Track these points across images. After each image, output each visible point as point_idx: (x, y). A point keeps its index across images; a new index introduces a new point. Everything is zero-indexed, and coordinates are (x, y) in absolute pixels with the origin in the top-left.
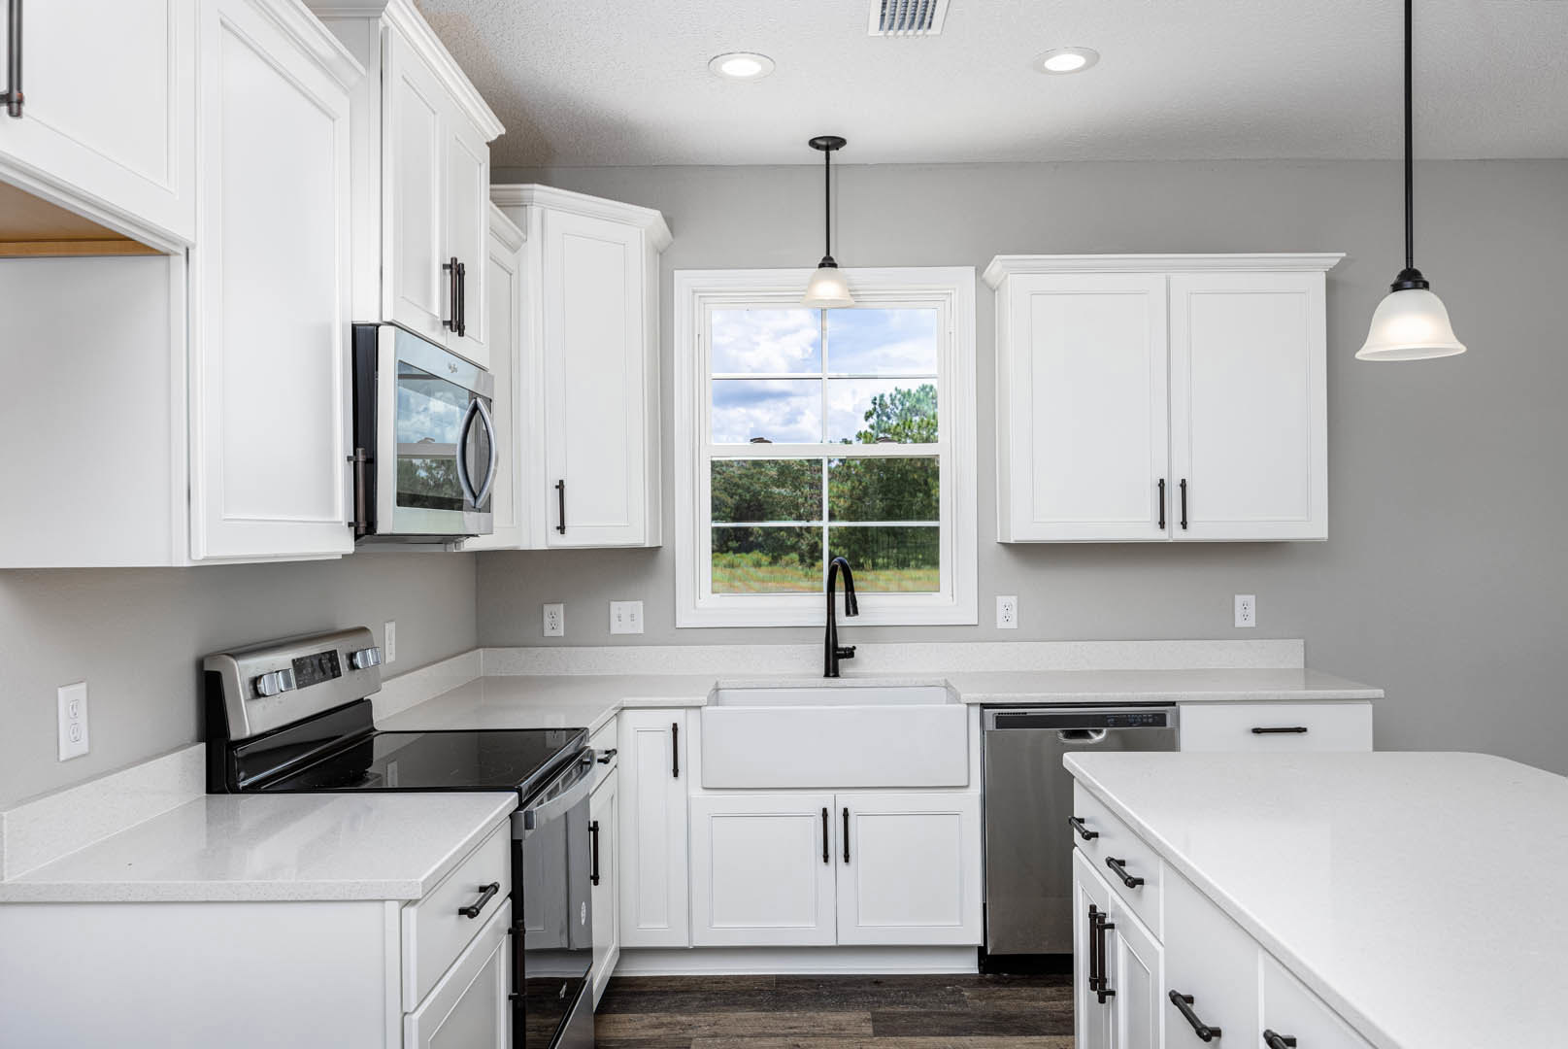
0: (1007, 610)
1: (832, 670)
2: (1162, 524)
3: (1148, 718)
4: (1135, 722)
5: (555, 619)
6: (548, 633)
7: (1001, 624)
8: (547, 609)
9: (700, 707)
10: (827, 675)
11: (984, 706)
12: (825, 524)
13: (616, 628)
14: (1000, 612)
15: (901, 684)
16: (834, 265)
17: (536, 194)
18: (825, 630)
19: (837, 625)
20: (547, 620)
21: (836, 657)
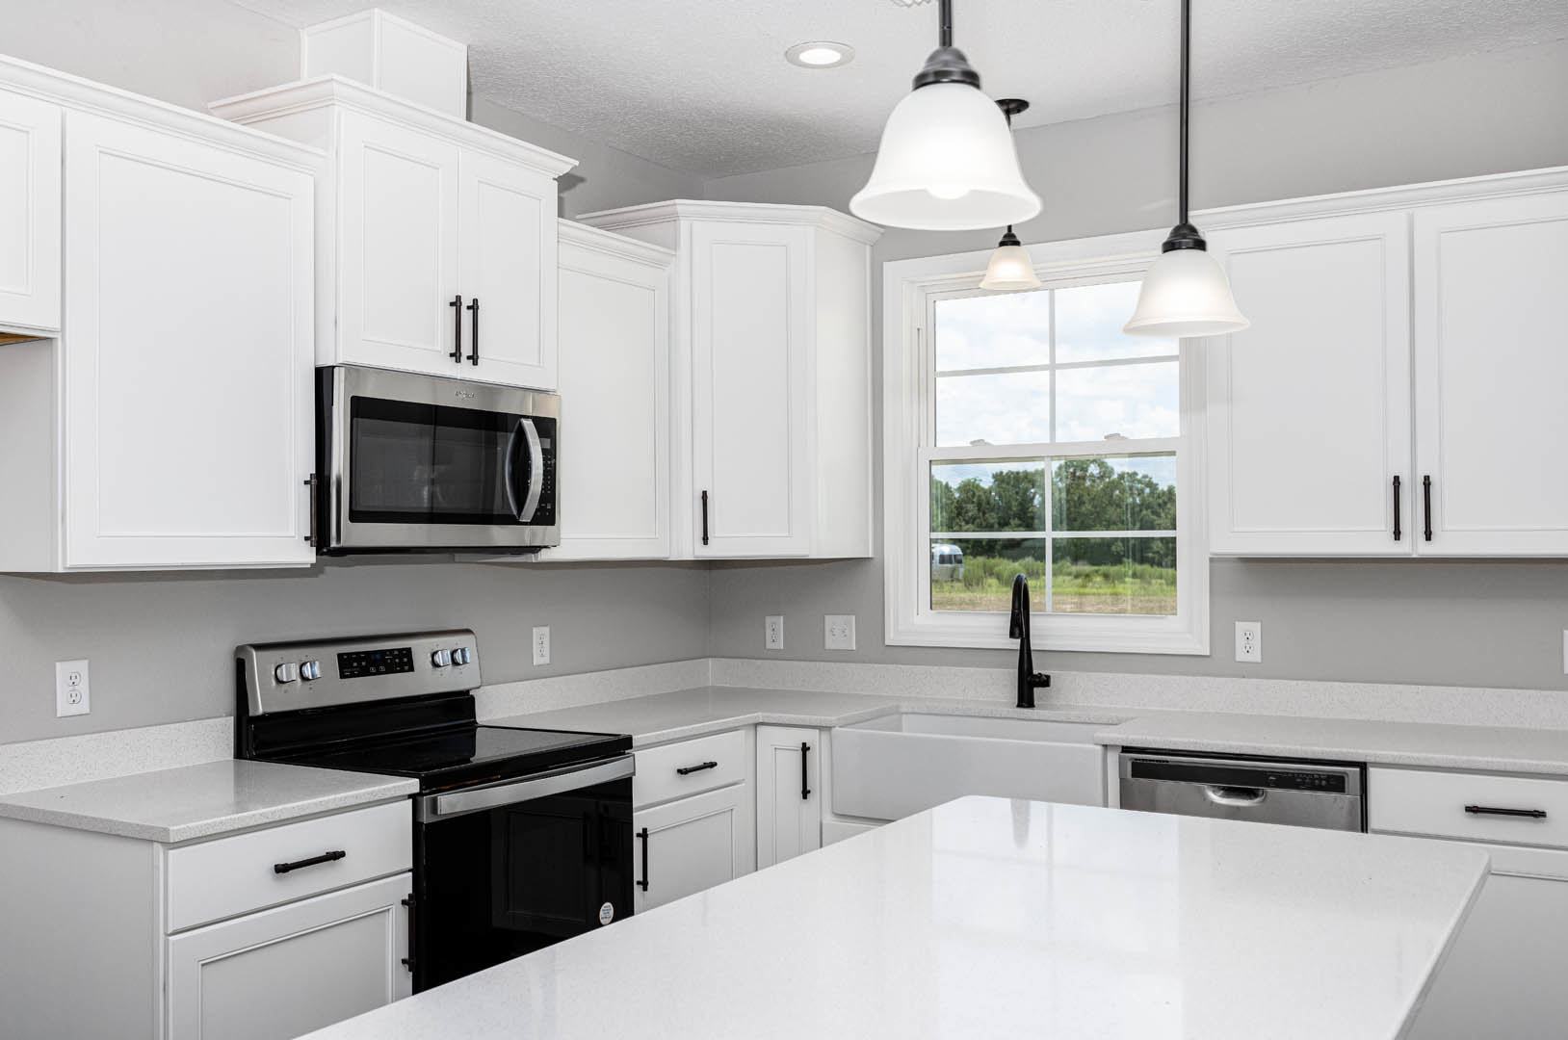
0: (1249, 639)
1: (1025, 700)
2: (1397, 534)
3: (1320, 780)
4: (1303, 783)
5: (775, 631)
6: (769, 645)
7: (1241, 656)
8: (769, 620)
9: (830, 728)
10: (1020, 705)
11: (1126, 749)
12: (1049, 535)
13: (831, 643)
14: (1240, 641)
15: (1073, 719)
16: (1017, 243)
17: (679, 208)
18: (1018, 653)
19: (1032, 648)
20: (769, 632)
21: (1029, 685)
